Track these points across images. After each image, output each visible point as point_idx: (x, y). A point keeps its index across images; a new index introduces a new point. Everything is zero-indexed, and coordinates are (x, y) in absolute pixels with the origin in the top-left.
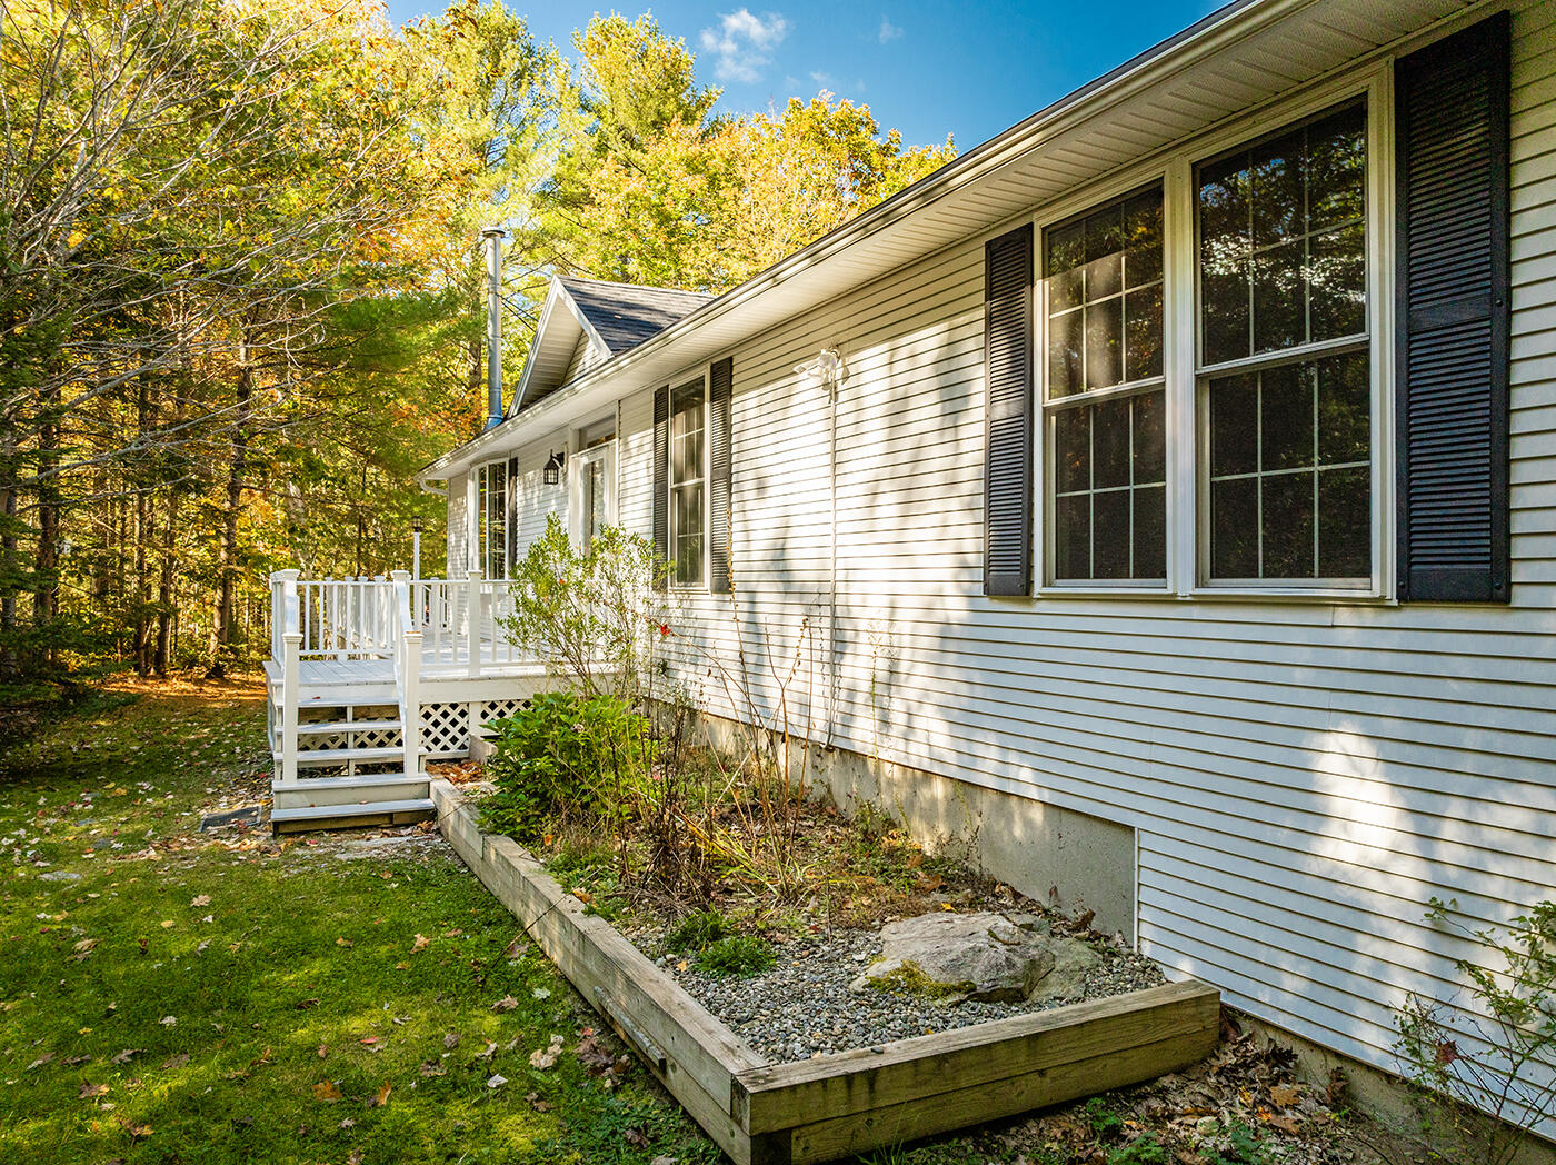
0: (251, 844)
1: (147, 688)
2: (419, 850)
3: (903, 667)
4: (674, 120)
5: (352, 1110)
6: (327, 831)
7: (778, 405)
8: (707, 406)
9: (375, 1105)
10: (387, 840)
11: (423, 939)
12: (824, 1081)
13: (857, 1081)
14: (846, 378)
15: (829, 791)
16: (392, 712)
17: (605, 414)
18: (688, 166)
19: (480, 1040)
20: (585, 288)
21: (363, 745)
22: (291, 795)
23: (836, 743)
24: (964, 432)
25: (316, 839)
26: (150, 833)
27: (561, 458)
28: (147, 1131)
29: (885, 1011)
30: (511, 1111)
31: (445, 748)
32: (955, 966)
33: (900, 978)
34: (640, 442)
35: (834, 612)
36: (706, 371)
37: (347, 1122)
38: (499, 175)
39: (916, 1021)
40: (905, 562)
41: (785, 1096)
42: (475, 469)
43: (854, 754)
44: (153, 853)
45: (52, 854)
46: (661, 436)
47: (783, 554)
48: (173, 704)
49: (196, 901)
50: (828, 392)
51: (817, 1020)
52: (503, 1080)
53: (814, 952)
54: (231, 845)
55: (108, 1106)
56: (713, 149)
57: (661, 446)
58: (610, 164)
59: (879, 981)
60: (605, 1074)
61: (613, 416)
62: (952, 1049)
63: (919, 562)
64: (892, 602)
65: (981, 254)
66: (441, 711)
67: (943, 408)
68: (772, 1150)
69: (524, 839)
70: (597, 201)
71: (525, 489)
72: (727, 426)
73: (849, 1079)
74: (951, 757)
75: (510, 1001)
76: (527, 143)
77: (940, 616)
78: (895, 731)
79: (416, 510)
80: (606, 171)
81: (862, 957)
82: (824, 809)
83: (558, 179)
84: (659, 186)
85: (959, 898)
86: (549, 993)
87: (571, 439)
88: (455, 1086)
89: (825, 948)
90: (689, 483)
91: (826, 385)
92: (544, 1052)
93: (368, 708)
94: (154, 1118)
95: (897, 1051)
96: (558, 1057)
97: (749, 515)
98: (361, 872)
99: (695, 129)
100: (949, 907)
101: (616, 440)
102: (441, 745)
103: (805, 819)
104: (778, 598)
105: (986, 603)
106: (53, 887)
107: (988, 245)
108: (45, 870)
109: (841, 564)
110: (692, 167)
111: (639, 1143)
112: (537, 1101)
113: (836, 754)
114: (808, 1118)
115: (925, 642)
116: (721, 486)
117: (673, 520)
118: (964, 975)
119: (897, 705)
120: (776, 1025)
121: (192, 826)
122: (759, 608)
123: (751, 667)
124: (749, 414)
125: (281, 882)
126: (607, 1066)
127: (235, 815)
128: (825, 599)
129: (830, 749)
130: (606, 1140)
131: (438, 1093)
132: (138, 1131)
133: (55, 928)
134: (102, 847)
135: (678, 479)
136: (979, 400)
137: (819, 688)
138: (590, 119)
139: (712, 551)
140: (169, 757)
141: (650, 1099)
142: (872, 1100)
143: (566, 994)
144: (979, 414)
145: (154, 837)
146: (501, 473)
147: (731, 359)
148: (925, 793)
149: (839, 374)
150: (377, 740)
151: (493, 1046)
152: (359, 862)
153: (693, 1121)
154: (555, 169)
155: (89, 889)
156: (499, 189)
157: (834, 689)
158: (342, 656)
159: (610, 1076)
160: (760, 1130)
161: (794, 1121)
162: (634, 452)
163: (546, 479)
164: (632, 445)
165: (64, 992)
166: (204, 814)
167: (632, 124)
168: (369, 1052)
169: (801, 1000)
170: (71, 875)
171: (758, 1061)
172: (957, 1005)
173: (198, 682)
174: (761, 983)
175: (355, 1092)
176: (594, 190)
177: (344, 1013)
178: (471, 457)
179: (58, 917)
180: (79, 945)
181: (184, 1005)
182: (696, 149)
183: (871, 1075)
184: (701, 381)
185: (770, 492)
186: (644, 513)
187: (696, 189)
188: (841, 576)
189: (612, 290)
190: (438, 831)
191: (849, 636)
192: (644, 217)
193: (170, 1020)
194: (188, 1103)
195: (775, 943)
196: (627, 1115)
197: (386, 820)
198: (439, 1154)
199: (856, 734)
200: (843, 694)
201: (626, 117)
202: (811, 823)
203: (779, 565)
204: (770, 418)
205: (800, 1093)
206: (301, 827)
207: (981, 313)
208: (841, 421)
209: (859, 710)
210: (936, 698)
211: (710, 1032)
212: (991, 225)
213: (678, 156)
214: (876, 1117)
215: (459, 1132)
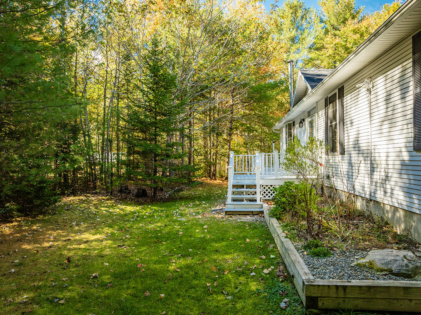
0: (220, 216)
1: (211, 182)
2: (257, 221)
3: (390, 175)
4: (349, 19)
5: (219, 274)
6: (237, 214)
7: (356, 98)
8: (337, 101)
9: (224, 274)
10: (251, 218)
11: (248, 240)
12: (329, 286)
13: (340, 288)
14: (373, 87)
15: (371, 213)
16: (254, 186)
17: (314, 106)
18: (354, 32)
19: (253, 264)
20: (307, 72)
21: (249, 195)
22: (230, 205)
23: (373, 198)
24: (407, 99)
25: (235, 216)
26: (201, 212)
27: (304, 120)
28: (179, 270)
29: (359, 272)
30: (254, 281)
31: (269, 197)
32: (387, 263)
33: (367, 264)
34: (322, 113)
35: (371, 159)
36: (337, 91)
37: (217, 276)
38: (298, 45)
39: (368, 277)
40: (391, 142)
41: (316, 287)
42: (285, 125)
43: (377, 202)
44: (200, 216)
45: (181, 215)
46: (327, 111)
47: (358, 142)
48: (215, 186)
49: (204, 227)
50: (368, 92)
51: (336, 271)
52: (254, 274)
53: (344, 254)
54: (216, 216)
55: (174, 264)
56: (362, 25)
57: (327, 114)
58: (330, 36)
59: (360, 264)
60: (280, 277)
61: (315, 108)
62: (374, 285)
63: (395, 141)
64: (387, 154)
65: (411, 41)
66: (268, 187)
67: (401, 92)
68: (312, 301)
69: (278, 219)
70: (326, 47)
71: (296, 129)
72: (343, 106)
73: (337, 287)
74: (404, 203)
75: (264, 257)
76: (305, 34)
77: (401, 158)
78: (389, 194)
79: (274, 137)
80: (328, 39)
81: (357, 257)
82: (369, 218)
83: (315, 43)
84: (345, 40)
85: (401, 246)
86: (274, 257)
87: (306, 114)
88: (243, 273)
89: (348, 254)
90: (334, 123)
91: (368, 90)
92: (267, 270)
93: (250, 185)
94: (180, 268)
95: (355, 282)
96: (270, 271)
97: (349, 131)
98: (241, 224)
99: (356, 20)
100: (396, 248)
101: (316, 113)
102: (268, 196)
103: (361, 220)
104: (356, 155)
105: (415, 153)
106: (179, 221)
107: (413, 37)
108: (179, 218)
109: (373, 144)
110: (355, 32)
111: (282, 294)
112: (261, 280)
113: (372, 202)
114: (323, 295)
115: (397, 167)
116: (341, 123)
117: (330, 135)
118: (389, 267)
119: (388, 186)
120: (324, 270)
121: (210, 211)
122: (352, 159)
123: (350, 176)
124: (349, 101)
125: (223, 225)
126: (282, 275)
127: (219, 209)
128: (369, 155)
129: (371, 200)
130: (275, 292)
131: (239, 274)
132: (177, 270)
133: (177, 229)
134: (191, 214)
135: (331, 123)
136: (411, 88)
137: (367, 181)
138: (323, 25)
139: (339, 143)
140: (211, 196)
141: (290, 285)
142: (345, 295)
143: (279, 258)
144: (411, 93)
145: (201, 213)
146: (290, 126)
147: (343, 86)
148: (398, 214)
149: (371, 86)
150: (252, 194)
151: (255, 266)
152: (242, 222)
153: (297, 292)
154: (314, 40)
155: (185, 223)
156: (298, 49)
157: (372, 182)
158: (248, 173)
159: (282, 278)
160: (308, 295)
161: (319, 295)
162: (320, 116)
163: (300, 126)
164: (320, 115)
165: (174, 242)
166: (213, 209)
167: (336, 24)
168: (228, 263)
169: (334, 266)
170: (183, 219)
171: (311, 277)
172: (385, 275)
173: (223, 181)
174: (324, 260)
175: (221, 271)
176: (325, 44)
177: (225, 254)
178: (284, 122)
179: (178, 227)
180: (180, 233)
181: (194, 247)
182: (357, 26)
183: (345, 288)
184: (335, 94)
185: (354, 124)
186: (323, 133)
187: (356, 38)
188: (373, 148)
189: (315, 72)
190: (263, 217)
191: (375, 166)
192: (340, 49)
193: (191, 250)
194: (188, 267)
195: (334, 251)
196: (282, 288)
197: (252, 213)
198: (234, 287)
199: (377, 196)
200: (374, 184)
201: (334, 21)
202: (362, 222)
203: (357, 146)
204: (354, 102)
205: (321, 288)
206: (232, 213)
207: (411, 60)
208: (372, 100)
209: (378, 189)
210: (400, 184)
211: (303, 269)
212: (414, 30)
213: (350, 29)
214: (347, 300)
215: (240, 283)
